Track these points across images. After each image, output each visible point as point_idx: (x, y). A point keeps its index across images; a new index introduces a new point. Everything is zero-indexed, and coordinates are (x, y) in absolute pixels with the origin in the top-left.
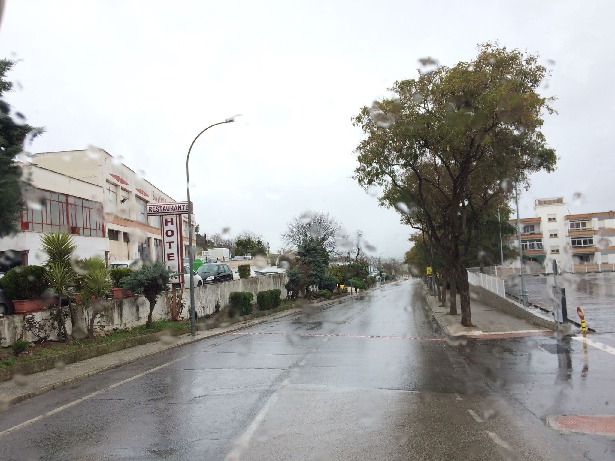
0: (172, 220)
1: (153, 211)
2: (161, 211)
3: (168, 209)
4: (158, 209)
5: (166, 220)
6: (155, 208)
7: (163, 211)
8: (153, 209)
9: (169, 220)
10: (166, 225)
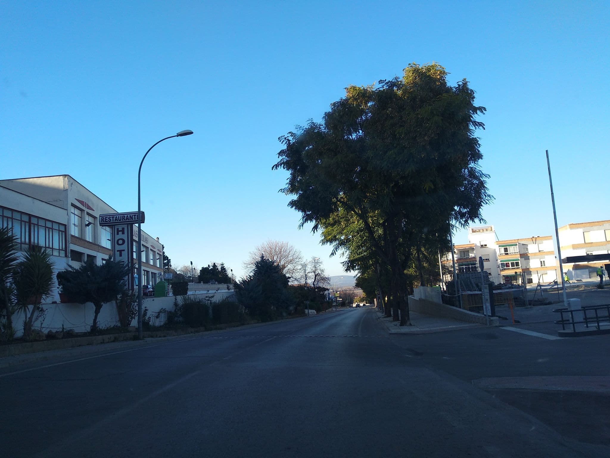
0: (123, 229)
1: (106, 221)
2: (113, 221)
3: (120, 219)
4: (110, 219)
5: (118, 229)
6: (107, 218)
7: (115, 221)
8: (106, 219)
9: (120, 229)
10: (118, 234)
